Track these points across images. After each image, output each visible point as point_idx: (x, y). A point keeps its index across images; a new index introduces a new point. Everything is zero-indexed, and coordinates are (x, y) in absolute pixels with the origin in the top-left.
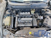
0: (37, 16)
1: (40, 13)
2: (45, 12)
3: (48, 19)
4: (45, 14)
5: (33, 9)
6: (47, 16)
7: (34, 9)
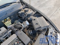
0: (19, 26)
1: (19, 19)
2: (25, 13)
3: (34, 20)
4: (26, 15)
5: (6, 20)
6: (31, 17)
7: (8, 19)
